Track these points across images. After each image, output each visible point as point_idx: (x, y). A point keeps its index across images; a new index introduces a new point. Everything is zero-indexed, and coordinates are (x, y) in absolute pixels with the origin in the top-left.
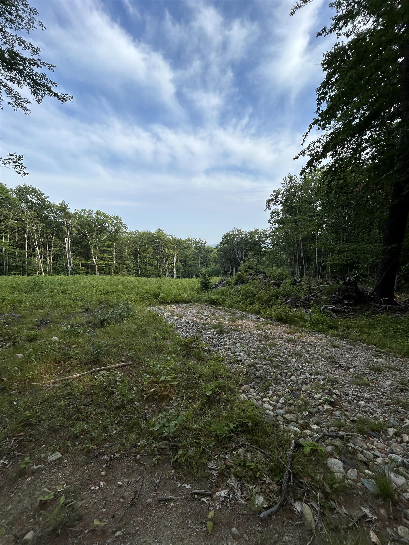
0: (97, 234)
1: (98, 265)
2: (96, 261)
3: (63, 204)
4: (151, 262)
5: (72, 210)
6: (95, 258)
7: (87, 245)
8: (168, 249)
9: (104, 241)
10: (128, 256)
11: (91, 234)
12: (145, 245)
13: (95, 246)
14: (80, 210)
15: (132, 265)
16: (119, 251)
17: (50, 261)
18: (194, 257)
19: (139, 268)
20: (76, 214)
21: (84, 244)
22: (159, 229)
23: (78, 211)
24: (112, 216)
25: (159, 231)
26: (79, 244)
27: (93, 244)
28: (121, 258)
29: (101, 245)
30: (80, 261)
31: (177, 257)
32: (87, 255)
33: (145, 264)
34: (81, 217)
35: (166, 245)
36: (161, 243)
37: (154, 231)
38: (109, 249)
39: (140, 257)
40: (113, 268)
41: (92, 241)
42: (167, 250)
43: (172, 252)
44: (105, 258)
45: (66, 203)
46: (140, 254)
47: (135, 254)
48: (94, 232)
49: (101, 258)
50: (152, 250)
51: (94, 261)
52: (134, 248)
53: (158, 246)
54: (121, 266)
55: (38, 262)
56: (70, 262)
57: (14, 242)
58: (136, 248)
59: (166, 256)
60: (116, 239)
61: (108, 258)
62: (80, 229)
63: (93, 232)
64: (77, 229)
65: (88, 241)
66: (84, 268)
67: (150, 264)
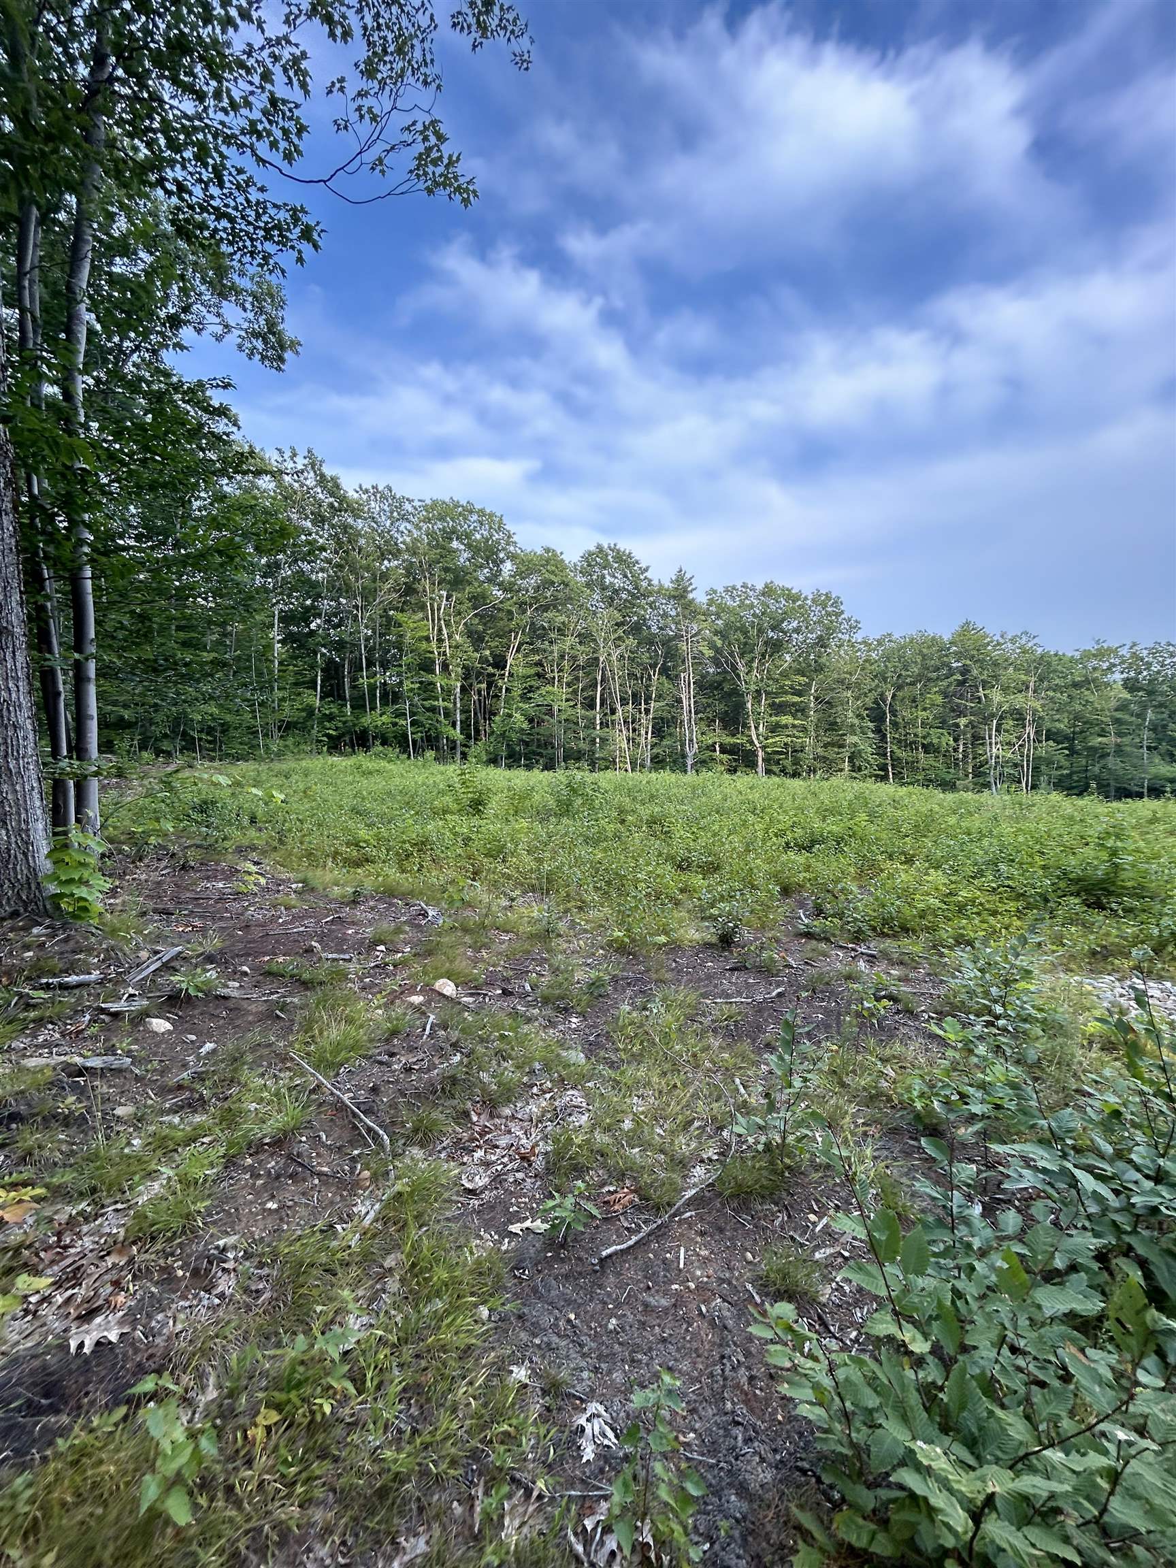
0: (763, 656)
1: (764, 748)
2: (758, 735)
3: (680, 579)
4: (935, 741)
5: (699, 597)
6: (756, 728)
7: (735, 692)
8: (1005, 689)
9: (785, 675)
10: (856, 721)
11: (748, 657)
12: (913, 684)
13: (758, 692)
14: (720, 589)
15: (867, 749)
16: (826, 704)
17: (646, 737)
18: (1117, 721)
19: (889, 762)
20: (711, 602)
21: (727, 687)
22: (968, 623)
23: (715, 592)
24: (810, 597)
25: (966, 627)
26: (716, 688)
27: (753, 687)
28: (833, 726)
29: (773, 688)
30: (718, 736)
31: (1038, 721)
32: (733, 719)
33: (911, 746)
34: (722, 609)
35: (996, 677)
36: (975, 672)
37: (945, 632)
38: (796, 699)
39: (895, 724)
40: (808, 757)
41: (750, 678)
42: (996, 696)
43: (1018, 701)
44: (786, 726)
45: (688, 576)
46: (894, 713)
47: (877, 716)
48: (758, 650)
49: (774, 729)
50: (939, 699)
51: (754, 738)
52: (872, 696)
53: (961, 683)
54: (831, 753)
55: (620, 738)
56: (691, 740)
57: (575, 692)
58: (882, 694)
59: (993, 715)
60: (820, 669)
61: (794, 726)
62: (719, 643)
63: (752, 651)
64: (712, 646)
65: (738, 676)
66: (725, 757)
67: (927, 748)
